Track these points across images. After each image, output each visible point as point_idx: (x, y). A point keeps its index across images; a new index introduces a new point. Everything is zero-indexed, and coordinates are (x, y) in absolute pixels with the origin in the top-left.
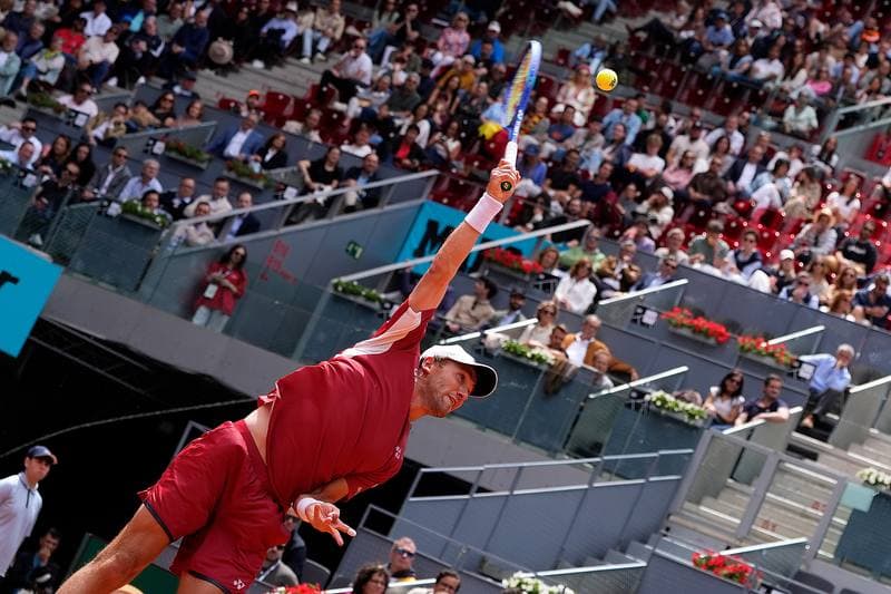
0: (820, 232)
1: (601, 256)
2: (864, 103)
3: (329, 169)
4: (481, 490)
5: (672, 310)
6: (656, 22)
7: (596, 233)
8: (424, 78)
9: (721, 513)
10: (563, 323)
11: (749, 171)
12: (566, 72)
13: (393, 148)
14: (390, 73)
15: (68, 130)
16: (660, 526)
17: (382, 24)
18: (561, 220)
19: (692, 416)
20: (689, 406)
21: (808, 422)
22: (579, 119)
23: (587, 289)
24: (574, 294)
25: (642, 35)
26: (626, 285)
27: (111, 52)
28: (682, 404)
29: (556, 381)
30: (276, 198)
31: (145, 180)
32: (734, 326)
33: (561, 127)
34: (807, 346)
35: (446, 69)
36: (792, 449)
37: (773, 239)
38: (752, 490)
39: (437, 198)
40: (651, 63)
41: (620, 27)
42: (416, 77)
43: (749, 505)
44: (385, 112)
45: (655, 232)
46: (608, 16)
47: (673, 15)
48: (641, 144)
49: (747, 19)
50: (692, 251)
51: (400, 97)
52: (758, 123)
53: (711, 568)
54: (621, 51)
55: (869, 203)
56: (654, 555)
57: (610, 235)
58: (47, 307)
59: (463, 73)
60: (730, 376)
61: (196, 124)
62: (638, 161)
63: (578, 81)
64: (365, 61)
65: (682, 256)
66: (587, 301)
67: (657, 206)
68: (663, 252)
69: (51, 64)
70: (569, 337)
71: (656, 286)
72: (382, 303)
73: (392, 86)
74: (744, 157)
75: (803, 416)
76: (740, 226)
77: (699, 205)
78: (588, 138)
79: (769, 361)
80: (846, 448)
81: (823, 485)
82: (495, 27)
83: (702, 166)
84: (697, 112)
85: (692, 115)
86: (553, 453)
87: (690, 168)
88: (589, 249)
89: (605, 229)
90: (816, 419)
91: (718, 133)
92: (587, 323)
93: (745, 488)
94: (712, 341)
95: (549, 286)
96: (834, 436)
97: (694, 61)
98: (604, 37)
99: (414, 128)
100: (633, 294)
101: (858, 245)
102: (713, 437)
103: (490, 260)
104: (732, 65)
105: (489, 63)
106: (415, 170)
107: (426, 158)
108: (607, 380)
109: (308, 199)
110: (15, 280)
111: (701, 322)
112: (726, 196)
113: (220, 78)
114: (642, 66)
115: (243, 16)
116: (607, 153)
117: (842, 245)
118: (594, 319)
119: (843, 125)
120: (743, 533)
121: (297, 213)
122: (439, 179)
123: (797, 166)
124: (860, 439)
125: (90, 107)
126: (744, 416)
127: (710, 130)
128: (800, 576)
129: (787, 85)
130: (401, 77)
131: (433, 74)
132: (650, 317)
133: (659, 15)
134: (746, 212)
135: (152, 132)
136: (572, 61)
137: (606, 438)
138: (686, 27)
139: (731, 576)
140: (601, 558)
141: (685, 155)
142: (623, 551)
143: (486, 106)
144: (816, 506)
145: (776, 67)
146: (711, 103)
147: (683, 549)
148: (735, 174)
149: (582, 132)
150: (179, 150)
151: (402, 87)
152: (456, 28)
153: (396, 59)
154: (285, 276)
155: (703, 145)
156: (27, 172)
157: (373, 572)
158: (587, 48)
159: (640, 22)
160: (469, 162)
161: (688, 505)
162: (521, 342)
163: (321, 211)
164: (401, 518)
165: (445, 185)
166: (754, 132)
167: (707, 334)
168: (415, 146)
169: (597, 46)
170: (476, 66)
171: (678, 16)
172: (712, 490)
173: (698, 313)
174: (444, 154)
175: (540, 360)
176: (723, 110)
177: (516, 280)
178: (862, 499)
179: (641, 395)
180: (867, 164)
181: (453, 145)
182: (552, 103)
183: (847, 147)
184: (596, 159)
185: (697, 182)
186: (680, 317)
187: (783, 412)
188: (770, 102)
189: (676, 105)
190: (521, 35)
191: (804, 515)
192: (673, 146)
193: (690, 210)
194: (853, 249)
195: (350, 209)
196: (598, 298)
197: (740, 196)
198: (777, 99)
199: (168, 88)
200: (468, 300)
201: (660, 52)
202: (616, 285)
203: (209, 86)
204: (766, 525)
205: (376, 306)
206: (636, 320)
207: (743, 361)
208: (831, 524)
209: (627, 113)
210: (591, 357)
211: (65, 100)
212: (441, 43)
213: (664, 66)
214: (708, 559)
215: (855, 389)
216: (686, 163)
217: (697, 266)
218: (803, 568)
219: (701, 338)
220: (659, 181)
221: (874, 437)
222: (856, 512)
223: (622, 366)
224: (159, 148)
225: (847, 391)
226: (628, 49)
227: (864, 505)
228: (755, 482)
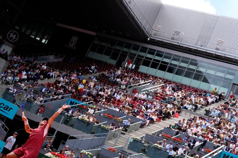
0: (126, 103)
1: (95, 106)
2: (132, 85)
3: (57, 93)
4: (78, 139)
5: (105, 114)
6: (103, 73)
7: (94, 103)
8: (70, 81)
9: (112, 142)
10: (89, 115)
11: (116, 94)
12: (90, 80)
13: (66, 91)
14: (65, 80)
15: (20, 88)
16: (103, 144)
17: (64, 73)
18: (89, 101)
19: (108, 129)
20: (107, 127)
21: (124, 129)
22: (92, 87)
23: (93, 111)
24: (91, 111)
25: (101, 75)
26: (98, 110)
27: (26, 77)
28: (106, 127)
29: (88, 123)
30: (49, 98)
31: (31, 95)
32: (113, 116)
33: (89, 88)
34: (124, 119)
35: (73, 80)
36: (122, 133)
37: (119, 104)
38: (116, 139)
39: (72, 98)
40: (102, 79)
41: (98, 74)
42: (69, 81)
43: (116, 141)
44: (65, 86)
45: (103, 103)
46: (96, 72)
47: (105, 72)
48: (101, 90)
49: (116, 73)
50: (108, 105)
51: (67, 84)
52: (117, 88)
53: (110, 150)
54: (98, 77)
55: (133, 99)
56: (102, 148)
57: (96, 103)
58: (17, 113)
59: (76, 80)
60: (113, 123)
61: (38, 87)
62: (100, 93)
63: (92, 81)
64: (62, 78)
65: (106, 106)
66: (93, 112)
67: (103, 99)
68: (104, 105)
69: (17, 78)
70: (90, 117)
71: (103, 110)
72: (64, 112)
73: (66, 82)
74: (115, 92)
75: (123, 128)
76: (114, 102)
77: (109, 99)
78: (93, 90)
79: (118, 121)
80: (129, 133)
81: (126, 138)
82: (80, 74)
83: (109, 93)
84: (109, 86)
85: (108, 86)
86: (88, 134)
87: (108, 94)
88: (93, 105)
89: (95, 102)
90: (125, 129)
91: (111, 89)
92: (93, 116)
93: (115, 139)
94: (110, 118)
95: (88, 110)
96: (128, 131)
97: (108, 79)
98: (95, 75)
99: (69, 88)
100: (99, 111)
101: (131, 105)
102: (111, 132)
103: (79, 107)
104: (113, 79)
105: (79, 79)
106: (69, 94)
107: (70, 92)
108: (96, 123)
109: (54, 98)
110: (12, 109)
111: (109, 115)
112: (113, 98)
113: (41, 81)
114: (101, 79)
115: (45, 72)
116: (96, 92)
117: (129, 105)
118: (94, 115)
119: (129, 88)
120: (115, 145)
121: (52, 100)
122: (72, 95)
123: (123, 94)
124: (131, 132)
125: (23, 85)
126: (115, 128)
127: (110, 89)
128: (123, 151)
129: (121, 82)
130: (67, 81)
131: (71, 80)
132: (102, 115)
133: (103, 72)
134: (115, 100)
135: (32, 88)
136: (91, 79)
137: (95, 131)
138: (107, 74)
139: (113, 151)
140: (95, 148)
141: (107, 92)
142: (98, 147)
143: (79, 85)
144: (125, 141)
145: (120, 80)
146: (111, 85)
147: (106, 147)
148: (114, 95)
149: (92, 89)
150: (36, 91)
151: (67, 82)
152: (74, 74)
153: (66, 78)
154: (50, 108)
155: (109, 90)
156: (14, 94)
157: (62, 150)
158: (93, 77)
159: (101, 73)
160: (76, 93)
161: (107, 141)
162: (84, 118)
163: (55, 99)
164: (66, 143)
165: (73, 96)
166: (117, 89)
167: (110, 117)
168: (69, 90)
169: (95, 76)
170: (77, 79)
171: (106, 72)
172: (110, 139)
173: (108, 114)
174: (73, 92)
175: (86, 121)
176: (112, 86)
177: (83, 109)
178: (132, 140)
179: (100, 125)
180: (132, 93)
181: (74, 90)
182: (88, 84)
183: (130, 91)
184: (94, 92)
185: (108, 96)
186: (106, 115)
187: (120, 128)
188: (119, 85)
189: (105, 85)
190: (84, 75)
191: (123, 142)
192: (105, 91)
193: (107, 100)
194: (130, 105)
195: (60, 99)
196: (94, 112)
197: (115, 98)
198: (120, 84)
199: (34, 82)
200: (76, 112)
201: (103, 78)
202: (97, 110)
203: (40, 82)
204: (118, 144)
205: (63, 113)
206: (100, 115)
207: (115, 121)
208: (127, 144)
209: (99, 86)
210: (93, 120)
211: (19, 84)
212: (72, 76)
213: (104, 80)
214: (110, 148)
215: (130, 125)
216: (107, 93)
217: (108, 107)
218: (123, 150)
219: (109, 118)
220: (103, 96)
221: (133, 132)
222: (131, 142)
223: (98, 121)
224: (33, 90)
225: (129, 125)
226: (99, 77)
227: (132, 141)
228: (117, 138)
